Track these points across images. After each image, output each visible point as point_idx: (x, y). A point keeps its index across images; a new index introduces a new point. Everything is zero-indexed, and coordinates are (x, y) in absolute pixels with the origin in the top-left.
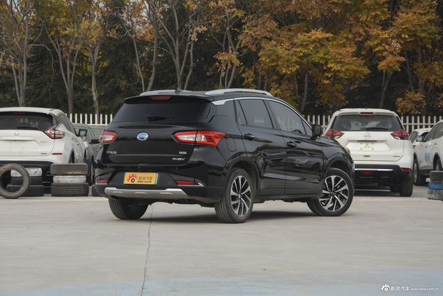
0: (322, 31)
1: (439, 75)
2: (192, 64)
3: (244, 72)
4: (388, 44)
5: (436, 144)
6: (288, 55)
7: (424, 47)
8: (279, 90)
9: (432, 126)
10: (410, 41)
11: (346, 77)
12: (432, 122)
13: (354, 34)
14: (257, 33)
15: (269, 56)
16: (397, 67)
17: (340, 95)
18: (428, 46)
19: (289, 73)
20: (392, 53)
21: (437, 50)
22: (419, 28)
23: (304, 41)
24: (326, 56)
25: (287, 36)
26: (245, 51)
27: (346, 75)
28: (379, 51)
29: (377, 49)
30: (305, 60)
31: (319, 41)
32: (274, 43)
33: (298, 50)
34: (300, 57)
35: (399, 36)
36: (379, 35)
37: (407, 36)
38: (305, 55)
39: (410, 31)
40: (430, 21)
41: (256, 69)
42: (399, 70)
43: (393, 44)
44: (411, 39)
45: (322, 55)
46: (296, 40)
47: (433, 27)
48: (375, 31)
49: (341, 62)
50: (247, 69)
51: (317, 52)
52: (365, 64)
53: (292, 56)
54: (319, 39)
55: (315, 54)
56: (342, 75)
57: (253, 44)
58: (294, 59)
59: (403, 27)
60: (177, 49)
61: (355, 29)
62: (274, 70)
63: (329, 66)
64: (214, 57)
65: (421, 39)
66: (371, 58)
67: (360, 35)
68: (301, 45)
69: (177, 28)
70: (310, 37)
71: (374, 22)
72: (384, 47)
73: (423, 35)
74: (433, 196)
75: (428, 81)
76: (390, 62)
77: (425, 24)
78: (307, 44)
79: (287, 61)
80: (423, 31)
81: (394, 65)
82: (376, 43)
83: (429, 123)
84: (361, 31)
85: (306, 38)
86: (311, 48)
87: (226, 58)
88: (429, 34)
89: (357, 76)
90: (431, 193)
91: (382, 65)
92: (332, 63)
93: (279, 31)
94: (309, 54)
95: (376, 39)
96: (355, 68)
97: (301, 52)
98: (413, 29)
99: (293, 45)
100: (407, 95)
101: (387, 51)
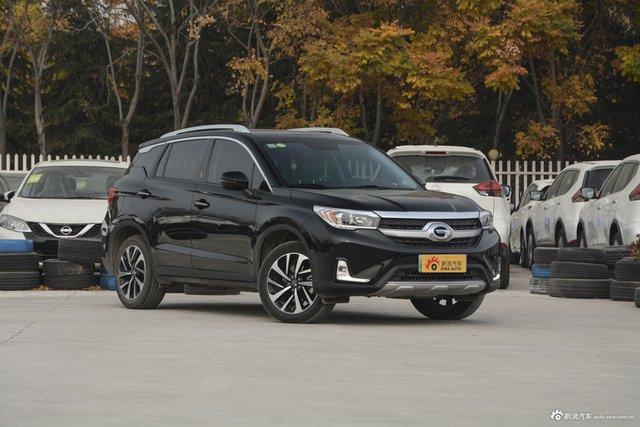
0: (399, 24)
1: (579, 97)
2: (197, 76)
3: (278, 89)
4: (500, 47)
5: (559, 204)
6: (344, 62)
7: (557, 52)
8: (330, 118)
9: (554, 177)
10: (535, 43)
11: (436, 98)
12: (555, 169)
13: (448, 31)
14: (296, 28)
15: (314, 64)
16: (515, 83)
17: (428, 128)
18: (562, 50)
19: (345, 91)
20: (507, 62)
21: (578, 58)
22: (549, 21)
23: (369, 41)
24: (405, 66)
25: (343, 34)
26: (278, 56)
27: (435, 96)
28: (487, 58)
29: (483, 55)
30: (370, 72)
31: (394, 40)
32: (324, 44)
33: (360, 55)
34: (362, 66)
35: (517, 34)
36: (486, 32)
37: (529, 35)
38: (371, 64)
39: (535, 27)
40: (565, 11)
41: (296, 86)
42: (518, 88)
43: (508, 46)
44: (536, 40)
45: (397, 63)
46: (356, 40)
47: (571, 21)
48: (481, 26)
49: (427, 74)
50: (282, 85)
51: (390, 58)
52: (467, 78)
53: (350, 64)
54: (392, 38)
55: (386, 62)
56: (428, 95)
57: (290, 44)
58: (354, 69)
59: (523, 20)
60: (172, 52)
61: (450, 23)
62: (322, 88)
63: (408, 81)
64: (227, 65)
65: (552, 39)
66: (476, 68)
67: (459, 33)
68: (365, 47)
69: (173, 20)
70: (379, 35)
71: (480, 12)
72: (494, 51)
73: (555, 33)
74: (538, 288)
75: (563, 105)
76: (504, 74)
77: (558, 16)
78: (373, 46)
79: (343, 72)
80: (555, 27)
81: (510, 80)
82: (481, 45)
83: (550, 172)
84: (460, 25)
85: (371, 36)
86: (380, 53)
87: (246, 66)
88: (563, 31)
89: (454, 97)
90: (535, 284)
91: (491, 80)
92: (413, 75)
93: (331, 25)
94: (377, 62)
95: (482, 38)
96: (450, 85)
97: (364, 58)
98: (539, 23)
99: (354, 47)
100: (532, 127)
101: (499, 57)
